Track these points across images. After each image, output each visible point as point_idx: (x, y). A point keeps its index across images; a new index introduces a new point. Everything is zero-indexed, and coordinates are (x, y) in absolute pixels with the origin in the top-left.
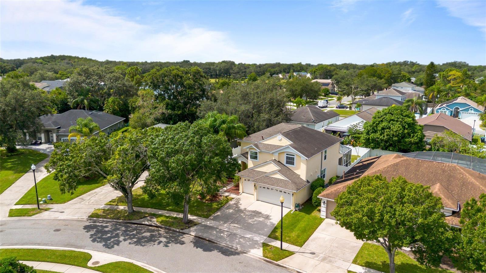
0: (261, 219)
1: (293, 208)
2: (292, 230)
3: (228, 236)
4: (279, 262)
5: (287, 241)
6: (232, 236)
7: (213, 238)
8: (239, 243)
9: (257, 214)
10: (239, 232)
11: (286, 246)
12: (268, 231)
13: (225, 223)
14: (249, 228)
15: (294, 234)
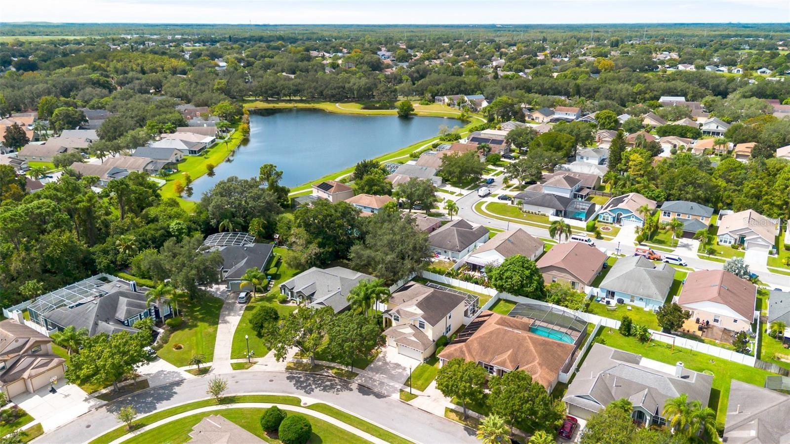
0: (400, 371)
1: (422, 362)
2: (419, 379)
3: (379, 384)
4: (408, 402)
5: (414, 388)
6: (382, 384)
7: (369, 386)
8: (386, 390)
9: (398, 366)
10: (386, 381)
11: (414, 391)
12: (404, 380)
13: (377, 373)
14: (392, 377)
15: (420, 383)
